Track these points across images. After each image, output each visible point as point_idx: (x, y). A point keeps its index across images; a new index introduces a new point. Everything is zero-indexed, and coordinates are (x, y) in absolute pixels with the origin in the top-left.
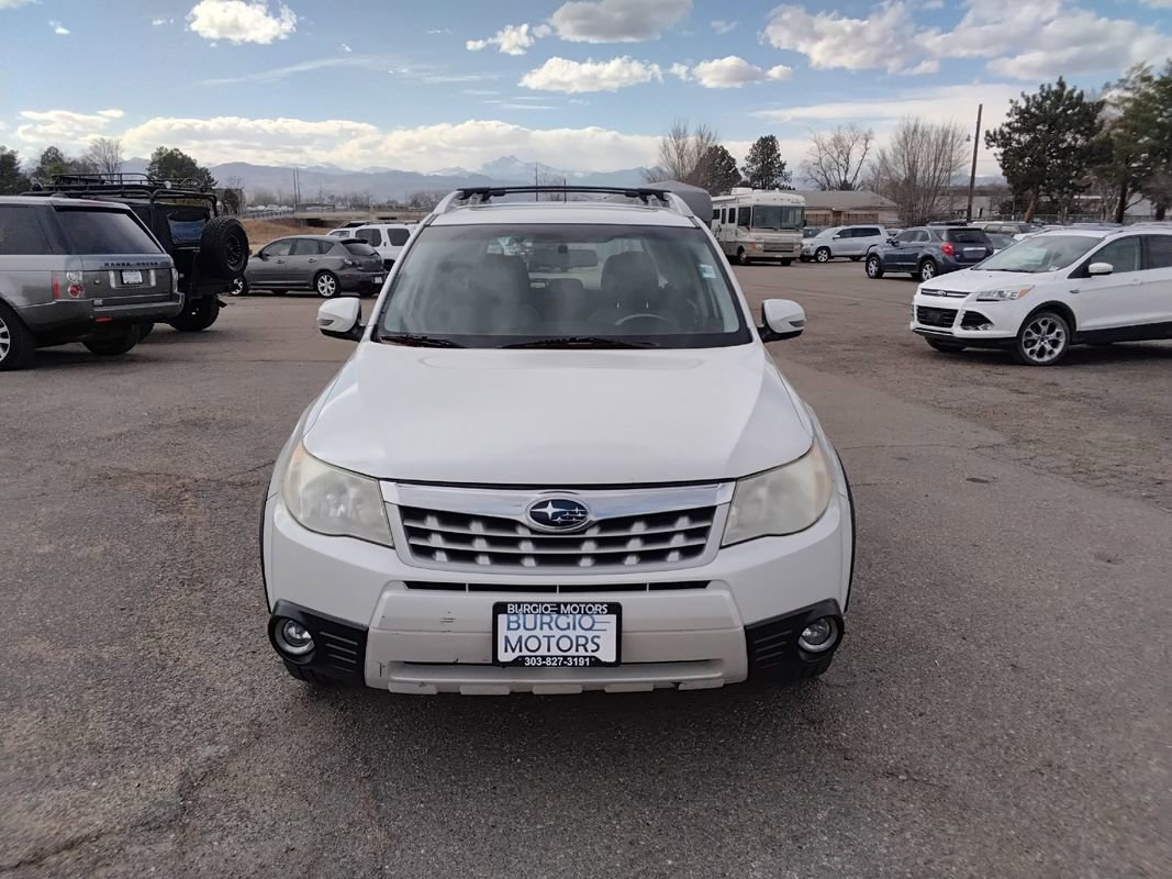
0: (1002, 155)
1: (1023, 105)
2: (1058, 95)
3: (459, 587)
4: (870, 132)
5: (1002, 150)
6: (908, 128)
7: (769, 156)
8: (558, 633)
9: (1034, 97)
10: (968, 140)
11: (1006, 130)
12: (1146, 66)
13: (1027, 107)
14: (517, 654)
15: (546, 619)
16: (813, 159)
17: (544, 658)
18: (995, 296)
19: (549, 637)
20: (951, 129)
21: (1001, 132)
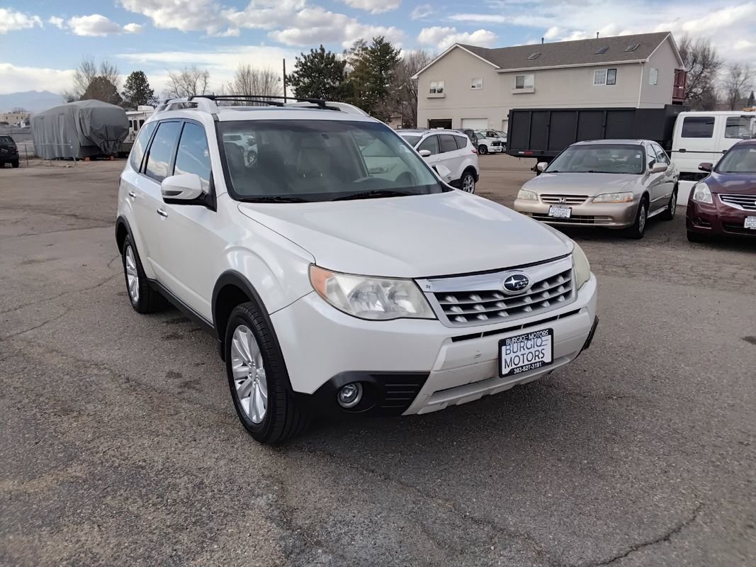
0: (295, 90)
1: (303, 60)
2: (322, 55)
3: (477, 336)
4: (207, 73)
5: (295, 88)
6: (244, 71)
7: (141, 85)
8: (527, 351)
9: (309, 56)
10: (279, 80)
11: (296, 75)
12: (364, 41)
13: (305, 62)
14: (511, 368)
15: (522, 344)
16: (170, 88)
17: (522, 367)
18: (377, 171)
19: (523, 355)
20: (270, 73)
21: (293, 76)
